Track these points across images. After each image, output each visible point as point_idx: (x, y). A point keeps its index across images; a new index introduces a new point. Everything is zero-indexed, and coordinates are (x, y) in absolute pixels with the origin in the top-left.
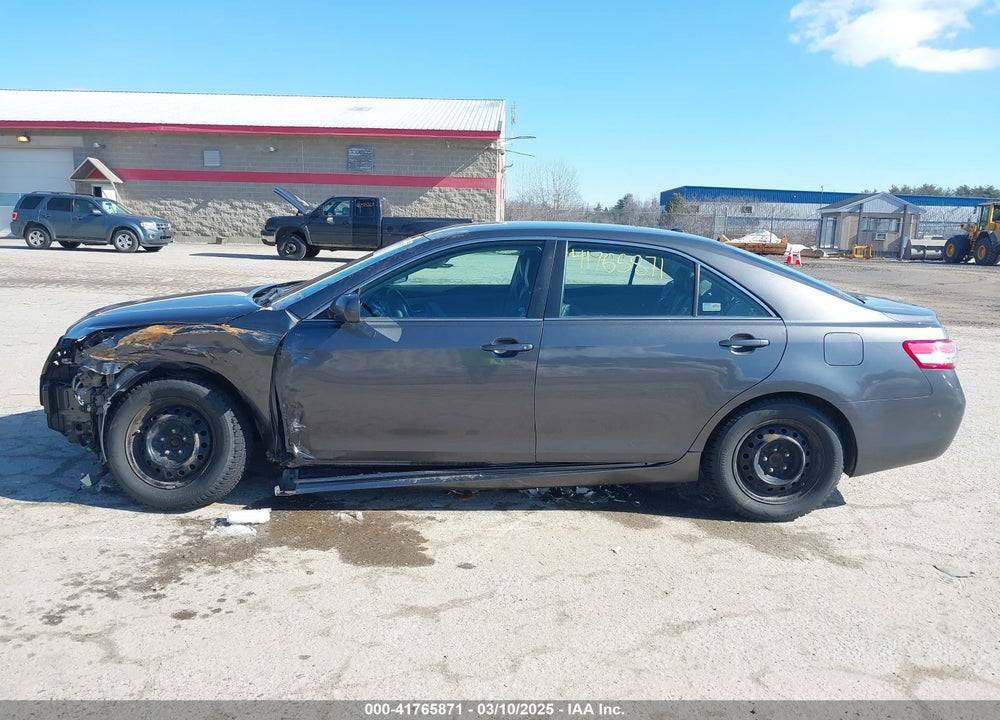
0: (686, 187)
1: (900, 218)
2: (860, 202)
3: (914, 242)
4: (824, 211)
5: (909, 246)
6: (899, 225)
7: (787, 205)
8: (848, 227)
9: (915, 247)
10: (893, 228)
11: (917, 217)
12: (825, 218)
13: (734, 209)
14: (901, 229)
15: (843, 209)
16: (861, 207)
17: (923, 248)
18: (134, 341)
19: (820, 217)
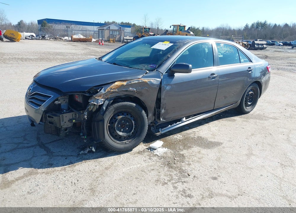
0: (47, 19)
1: (119, 31)
2: (109, 26)
3: (125, 38)
4: (99, 28)
5: (124, 39)
6: (119, 33)
7: (84, 26)
8: (107, 33)
9: (125, 39)
10: (118, 34)
11: (124, 31)
12: (99, 31)
13: (63, 27)
14: (120, 34)
15: (105, 28)
16: (109, 27)
17: (127, 39)
18: (111, 89)
19: (98, 30)
